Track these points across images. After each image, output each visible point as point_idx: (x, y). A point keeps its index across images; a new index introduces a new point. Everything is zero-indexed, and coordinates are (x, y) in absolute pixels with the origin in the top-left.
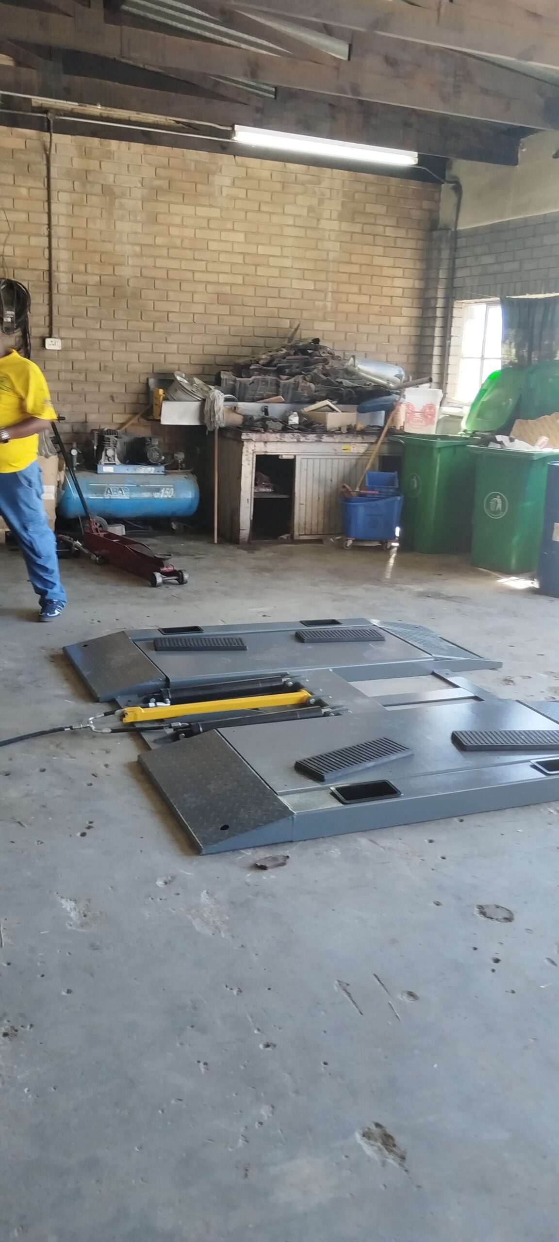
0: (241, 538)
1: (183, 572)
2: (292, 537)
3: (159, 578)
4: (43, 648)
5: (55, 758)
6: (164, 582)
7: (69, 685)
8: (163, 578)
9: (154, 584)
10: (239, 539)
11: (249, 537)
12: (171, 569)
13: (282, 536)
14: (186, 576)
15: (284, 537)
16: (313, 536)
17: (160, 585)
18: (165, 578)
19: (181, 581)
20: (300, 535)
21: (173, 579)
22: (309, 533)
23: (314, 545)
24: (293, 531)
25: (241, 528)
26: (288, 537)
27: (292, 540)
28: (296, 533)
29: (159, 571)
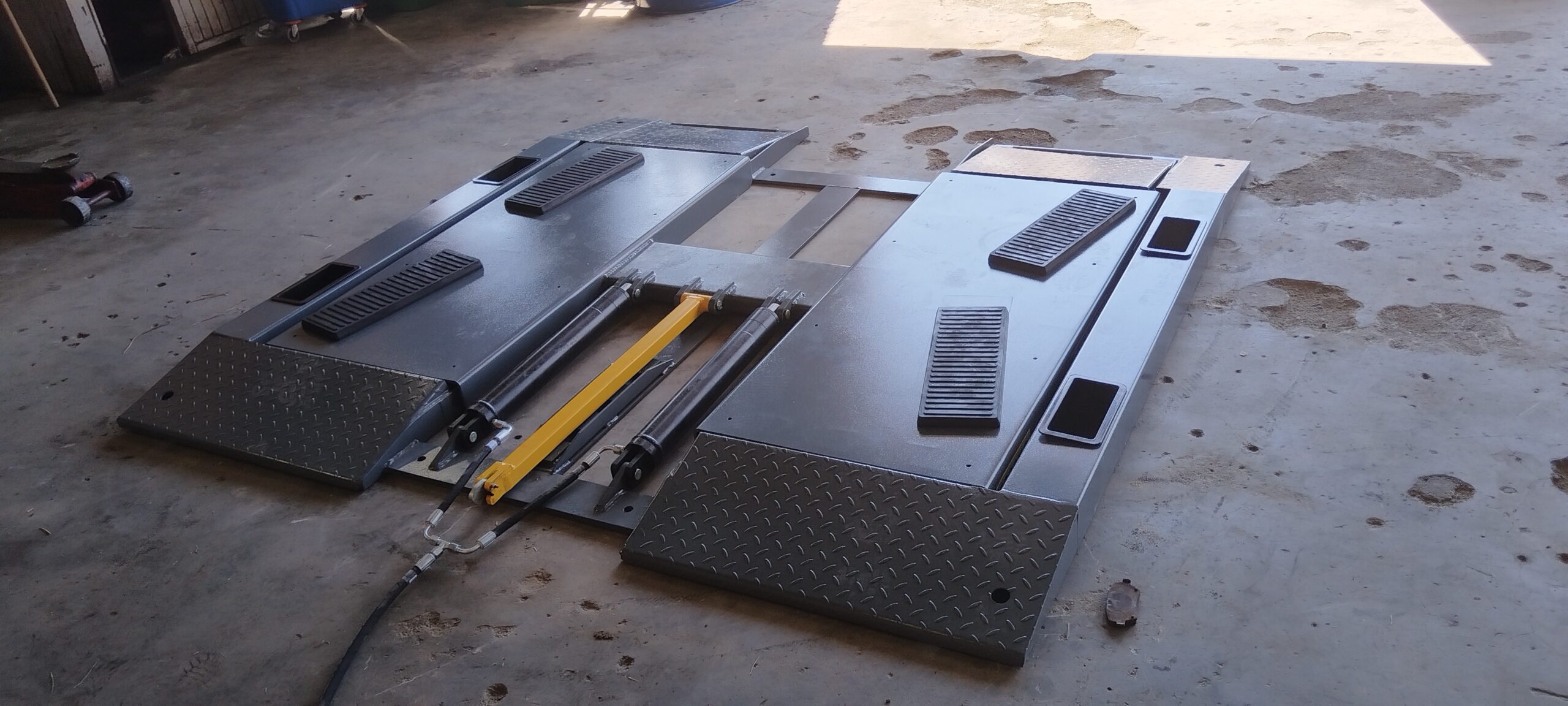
0: (100, 82)
1: (115, 176)
2: (185, 49)
3: (83, 206)
4: (58, 441)
5: (478, 650)
6: (94, 208)
7: (244, 488)
8: (88, 202)
9: (76, 220)
10: (99, 85)
11: (114, 74)
12: (89, 180)
13: (169, 55)
14: (125, 182)
15: (171, 55)
16: (218, 39)
17: (89, 219)
18: (90, 200)
19: (120, 196)
20: (197, 44)
21: (102, 197)
22: (210, 34)
23: (230, 52)
24: (184, 40)
25: (94, 65)
26: (177, 53)
27: (188, 57)
28: (190, 42)
29: (73, 194)
